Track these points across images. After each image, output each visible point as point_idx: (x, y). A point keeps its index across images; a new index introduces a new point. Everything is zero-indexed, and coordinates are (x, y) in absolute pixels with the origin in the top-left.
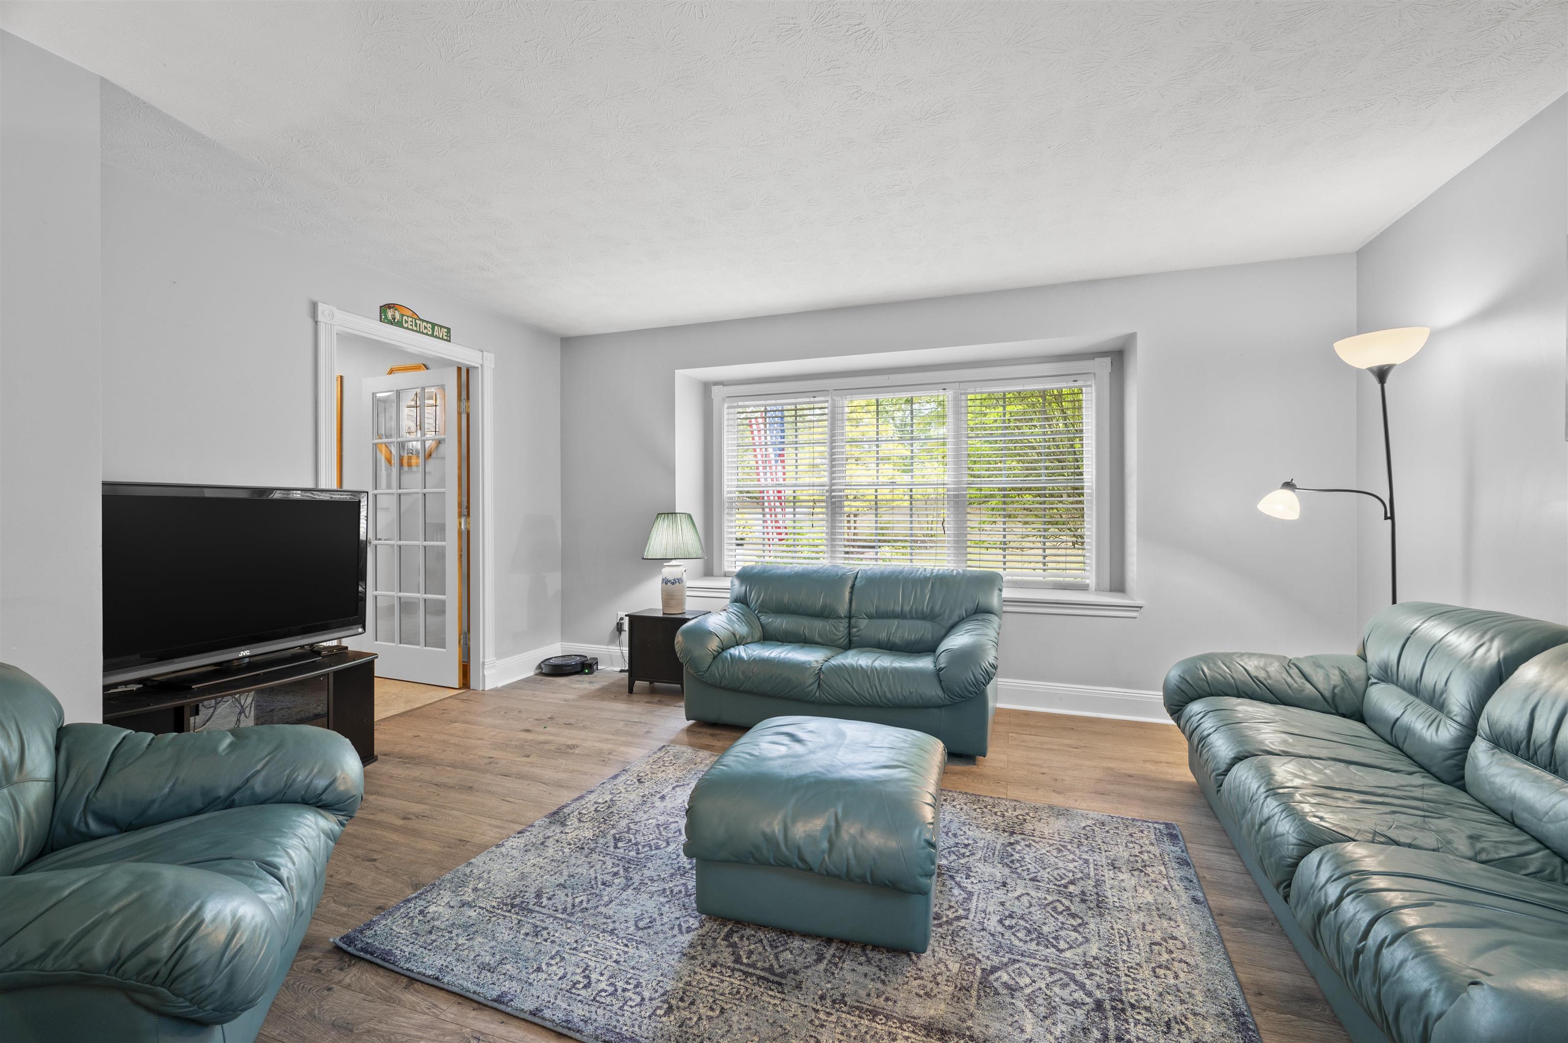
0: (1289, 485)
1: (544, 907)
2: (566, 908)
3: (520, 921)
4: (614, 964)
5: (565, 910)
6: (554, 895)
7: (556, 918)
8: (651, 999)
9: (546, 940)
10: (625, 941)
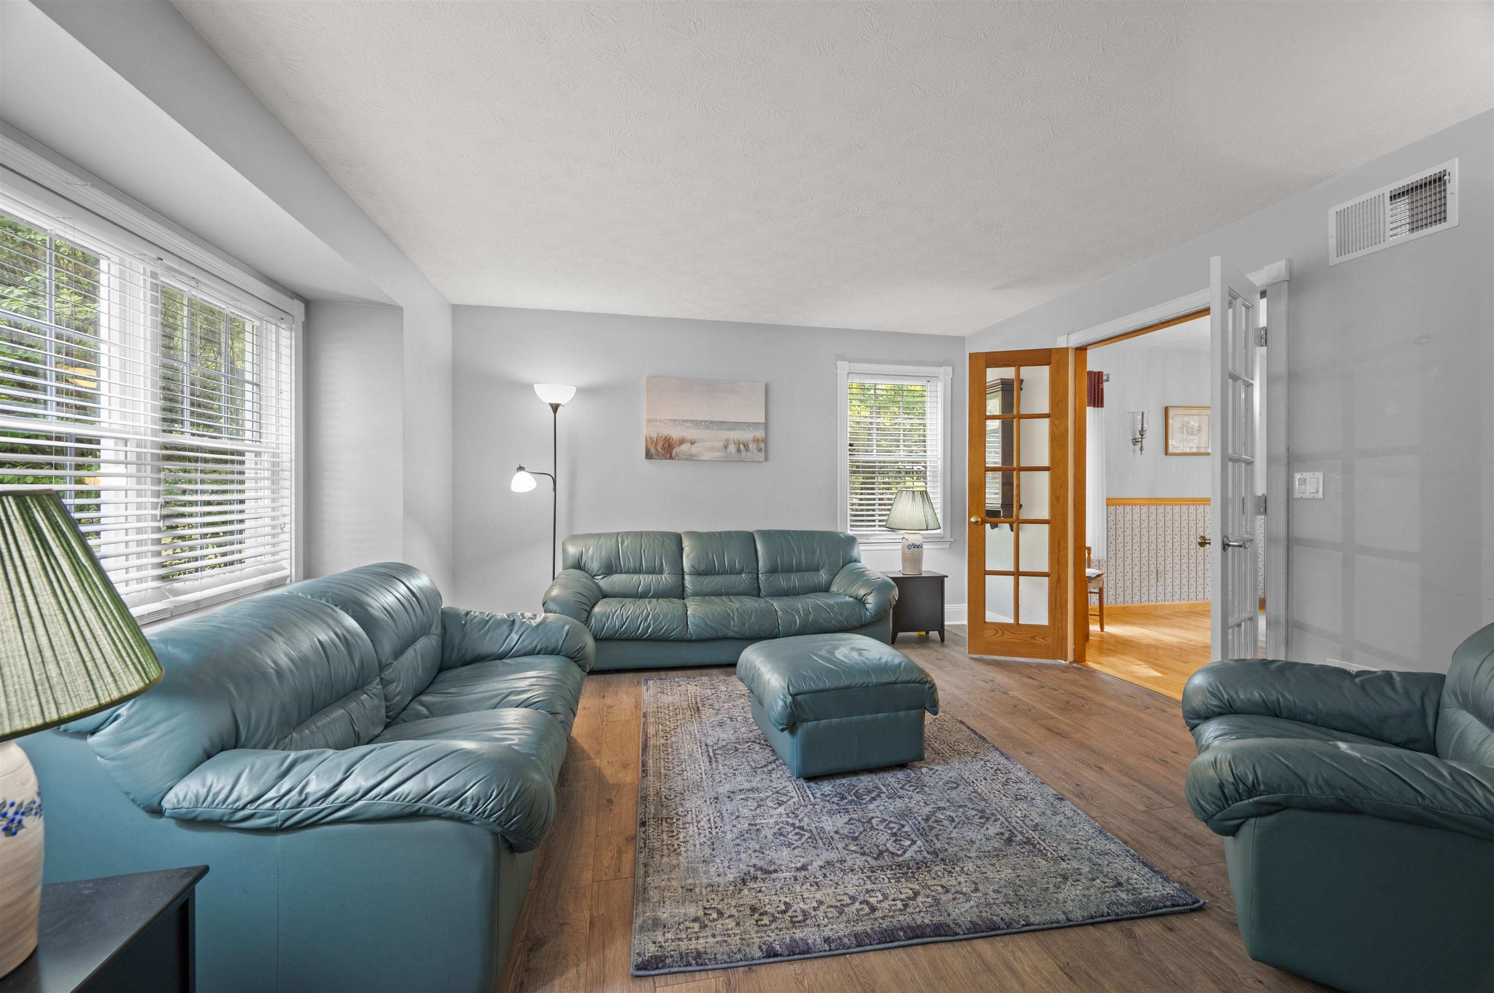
0: (521, 468)
1: (1010, 830)
2: (994, 821)
3: (1034, 831)
4: (988, 779)
5: (996, 820)
6: (997, 834)
7: (1006, 819)
8: (982, 760)
9: (1020, 810)
10: (972, 784)
